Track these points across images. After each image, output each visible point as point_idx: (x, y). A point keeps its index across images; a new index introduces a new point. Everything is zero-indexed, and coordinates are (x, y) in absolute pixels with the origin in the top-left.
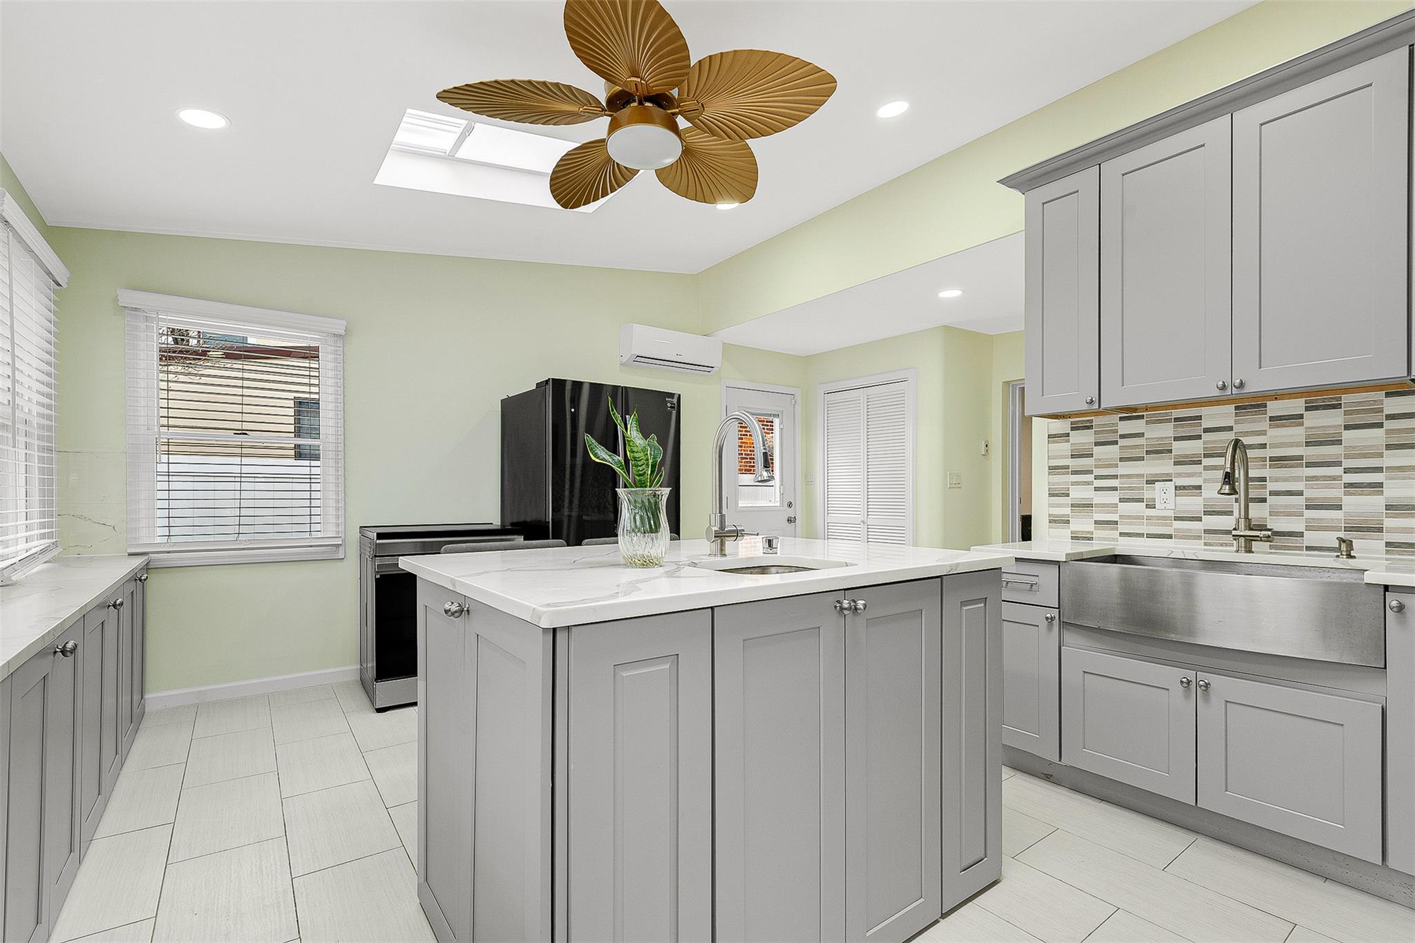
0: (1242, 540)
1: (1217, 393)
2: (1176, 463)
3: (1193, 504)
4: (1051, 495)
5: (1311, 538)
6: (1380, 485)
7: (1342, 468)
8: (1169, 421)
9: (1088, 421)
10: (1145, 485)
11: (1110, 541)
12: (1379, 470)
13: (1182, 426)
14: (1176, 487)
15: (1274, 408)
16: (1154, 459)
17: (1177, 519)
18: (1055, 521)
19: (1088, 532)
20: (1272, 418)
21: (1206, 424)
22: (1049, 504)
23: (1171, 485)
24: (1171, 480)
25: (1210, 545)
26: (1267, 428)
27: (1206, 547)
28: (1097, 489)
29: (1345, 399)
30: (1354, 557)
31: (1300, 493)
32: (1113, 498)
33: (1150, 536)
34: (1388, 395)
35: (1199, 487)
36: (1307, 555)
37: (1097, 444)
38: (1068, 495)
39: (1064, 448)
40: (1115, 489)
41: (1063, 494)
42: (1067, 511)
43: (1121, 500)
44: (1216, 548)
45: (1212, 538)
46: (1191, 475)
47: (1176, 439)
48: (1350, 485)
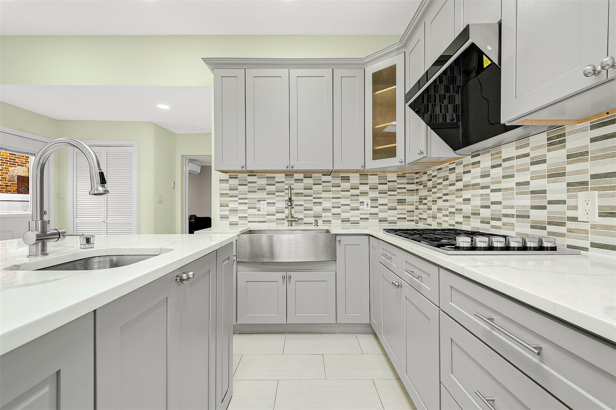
0: (290, 222)
1: (285, 169)
2: (267, 194)
3: (273, 209)
4: (221, 206)
5: (306, 220)
6: (321, 203)
7: (313, 197)
9: (236, 175)
10: (257, 202)
11: (245, 225)
12: (321, 198)
13: (269, 180)
14: (267, 203)
15: (296, 176)
16: (260, 192)
17: (268, 215)
18: (222, 218)
19: (236, 222)
20: (295, 180)
21: (277, 180)
22: (220, 210)
23: (266, 202)
24: (266, 200)
25: (278, 224)
26: (294, 183)
27: (277, 225)
28: (239, 204)
29: (314, 175)
30: (318, 226)
31: (302, 205)
32: (245, 207)
33: (259, 222)
34: (323, 175)
35: (274, 203)
36: (304, 226)
37: (239, 185)
38: (228, 206)
39: (226, 186)
40: (246, 204)
41: (226, 205)
42: (228, 213)
43: (249, 208)
44: (281, 225)
45: (279, 222)
46: (272, 199)
47: (267, 185)
48: (314, 203)
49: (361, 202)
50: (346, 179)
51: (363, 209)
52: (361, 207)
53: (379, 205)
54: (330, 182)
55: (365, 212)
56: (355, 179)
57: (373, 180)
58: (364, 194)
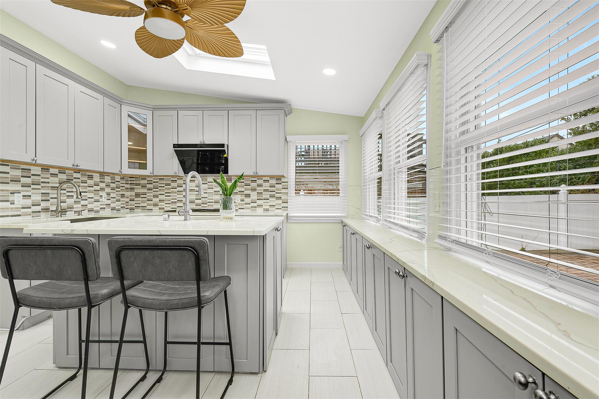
2: (22, 186)
3: (28, 202)
7: (66, 191)
8: (19, 169)
10: (10, 195)
13: (24, 172)
14: (23, 196)
15: (52, 171)
16: (13, 184)
17: (23, 208)
20: (51, 174)
21: (32, 172)
23: (21, 195)
24: (20, 193)
25: (34, 217)
26: (50, 177)
27: (33, 218)
29: (67, 171)
33: (12, 216)
34: (74, 172)
35: (30, 196)
44: (37, 218)
45: (34, 214)
46: (27, 191)
47: (22, 176)
48: (68, 196)
49: (100, 196)
50: (91, 177)
51: (102, 201)
52: (100, 200)
53: (111, 198)
54: (79, 178)
55: (103, 203)
56: (97, 178)
57: (108, 179)
58: (102, 189)
